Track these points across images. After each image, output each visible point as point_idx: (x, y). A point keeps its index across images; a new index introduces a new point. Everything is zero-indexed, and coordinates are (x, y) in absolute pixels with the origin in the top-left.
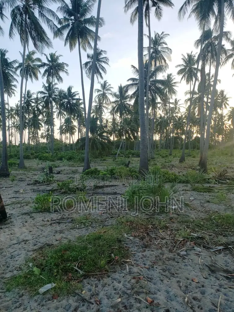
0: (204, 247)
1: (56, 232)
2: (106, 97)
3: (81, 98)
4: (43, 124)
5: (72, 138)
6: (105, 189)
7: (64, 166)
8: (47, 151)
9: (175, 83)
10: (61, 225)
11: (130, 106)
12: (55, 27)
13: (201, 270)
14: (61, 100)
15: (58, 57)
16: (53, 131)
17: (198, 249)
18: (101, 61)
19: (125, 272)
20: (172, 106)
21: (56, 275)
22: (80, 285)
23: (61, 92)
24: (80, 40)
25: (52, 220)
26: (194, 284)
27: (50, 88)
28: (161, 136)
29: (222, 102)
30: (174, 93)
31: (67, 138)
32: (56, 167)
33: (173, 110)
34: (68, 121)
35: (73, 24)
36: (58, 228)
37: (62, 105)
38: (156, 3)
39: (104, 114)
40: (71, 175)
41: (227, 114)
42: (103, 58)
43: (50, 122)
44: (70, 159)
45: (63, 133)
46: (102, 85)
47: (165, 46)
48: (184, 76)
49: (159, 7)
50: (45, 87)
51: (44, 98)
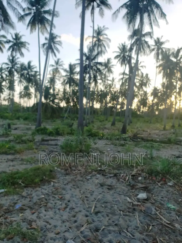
0: (103, 175)
1: (10, 166)
2: (59, 71)
3: (38, 70)
4: (6, 90)
5: (29, 102)
6: (50, 142)
7: (21, 125)
8: (8, 111)
9: (113, 65)
10: (14, 162)
11: (77, 81)
12: (19, 14)
13: (96, 185)
14: (22, 71)
15: (21, 37)
16: (13, 95)
17: (98, 176)
18: (56, 44)
19: (50, 185)
20: (110, 82)
21: (8, 186)
22: (22, 190)
23: (22, 65)
24: (40, 26)
25: (7, 159)
26: (88, 191)
27: (13, 61)
28: (101, 105)
29: (147, 82)
30: (112, 72)
31: (25, 102)
32: (14, 124)
33: (110, 86)
34: (26, 88)
35: (34, 13)
36: (12, 164)
37: (22, 75)
38: (100, 5)
39: (56, 84)
40: (25, 131)
41: (150, 92)
42: (57, 41)
43: (11, 88)
44: (26, 119)
45: (22, 97)
46: (55, 61)
47: (105, 36)
48: (119, 60)
49: (101, 8)
50: (10, 60)
51: (8, 68)
